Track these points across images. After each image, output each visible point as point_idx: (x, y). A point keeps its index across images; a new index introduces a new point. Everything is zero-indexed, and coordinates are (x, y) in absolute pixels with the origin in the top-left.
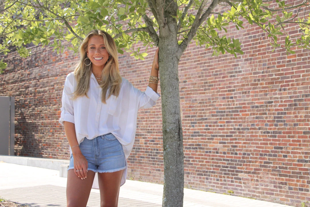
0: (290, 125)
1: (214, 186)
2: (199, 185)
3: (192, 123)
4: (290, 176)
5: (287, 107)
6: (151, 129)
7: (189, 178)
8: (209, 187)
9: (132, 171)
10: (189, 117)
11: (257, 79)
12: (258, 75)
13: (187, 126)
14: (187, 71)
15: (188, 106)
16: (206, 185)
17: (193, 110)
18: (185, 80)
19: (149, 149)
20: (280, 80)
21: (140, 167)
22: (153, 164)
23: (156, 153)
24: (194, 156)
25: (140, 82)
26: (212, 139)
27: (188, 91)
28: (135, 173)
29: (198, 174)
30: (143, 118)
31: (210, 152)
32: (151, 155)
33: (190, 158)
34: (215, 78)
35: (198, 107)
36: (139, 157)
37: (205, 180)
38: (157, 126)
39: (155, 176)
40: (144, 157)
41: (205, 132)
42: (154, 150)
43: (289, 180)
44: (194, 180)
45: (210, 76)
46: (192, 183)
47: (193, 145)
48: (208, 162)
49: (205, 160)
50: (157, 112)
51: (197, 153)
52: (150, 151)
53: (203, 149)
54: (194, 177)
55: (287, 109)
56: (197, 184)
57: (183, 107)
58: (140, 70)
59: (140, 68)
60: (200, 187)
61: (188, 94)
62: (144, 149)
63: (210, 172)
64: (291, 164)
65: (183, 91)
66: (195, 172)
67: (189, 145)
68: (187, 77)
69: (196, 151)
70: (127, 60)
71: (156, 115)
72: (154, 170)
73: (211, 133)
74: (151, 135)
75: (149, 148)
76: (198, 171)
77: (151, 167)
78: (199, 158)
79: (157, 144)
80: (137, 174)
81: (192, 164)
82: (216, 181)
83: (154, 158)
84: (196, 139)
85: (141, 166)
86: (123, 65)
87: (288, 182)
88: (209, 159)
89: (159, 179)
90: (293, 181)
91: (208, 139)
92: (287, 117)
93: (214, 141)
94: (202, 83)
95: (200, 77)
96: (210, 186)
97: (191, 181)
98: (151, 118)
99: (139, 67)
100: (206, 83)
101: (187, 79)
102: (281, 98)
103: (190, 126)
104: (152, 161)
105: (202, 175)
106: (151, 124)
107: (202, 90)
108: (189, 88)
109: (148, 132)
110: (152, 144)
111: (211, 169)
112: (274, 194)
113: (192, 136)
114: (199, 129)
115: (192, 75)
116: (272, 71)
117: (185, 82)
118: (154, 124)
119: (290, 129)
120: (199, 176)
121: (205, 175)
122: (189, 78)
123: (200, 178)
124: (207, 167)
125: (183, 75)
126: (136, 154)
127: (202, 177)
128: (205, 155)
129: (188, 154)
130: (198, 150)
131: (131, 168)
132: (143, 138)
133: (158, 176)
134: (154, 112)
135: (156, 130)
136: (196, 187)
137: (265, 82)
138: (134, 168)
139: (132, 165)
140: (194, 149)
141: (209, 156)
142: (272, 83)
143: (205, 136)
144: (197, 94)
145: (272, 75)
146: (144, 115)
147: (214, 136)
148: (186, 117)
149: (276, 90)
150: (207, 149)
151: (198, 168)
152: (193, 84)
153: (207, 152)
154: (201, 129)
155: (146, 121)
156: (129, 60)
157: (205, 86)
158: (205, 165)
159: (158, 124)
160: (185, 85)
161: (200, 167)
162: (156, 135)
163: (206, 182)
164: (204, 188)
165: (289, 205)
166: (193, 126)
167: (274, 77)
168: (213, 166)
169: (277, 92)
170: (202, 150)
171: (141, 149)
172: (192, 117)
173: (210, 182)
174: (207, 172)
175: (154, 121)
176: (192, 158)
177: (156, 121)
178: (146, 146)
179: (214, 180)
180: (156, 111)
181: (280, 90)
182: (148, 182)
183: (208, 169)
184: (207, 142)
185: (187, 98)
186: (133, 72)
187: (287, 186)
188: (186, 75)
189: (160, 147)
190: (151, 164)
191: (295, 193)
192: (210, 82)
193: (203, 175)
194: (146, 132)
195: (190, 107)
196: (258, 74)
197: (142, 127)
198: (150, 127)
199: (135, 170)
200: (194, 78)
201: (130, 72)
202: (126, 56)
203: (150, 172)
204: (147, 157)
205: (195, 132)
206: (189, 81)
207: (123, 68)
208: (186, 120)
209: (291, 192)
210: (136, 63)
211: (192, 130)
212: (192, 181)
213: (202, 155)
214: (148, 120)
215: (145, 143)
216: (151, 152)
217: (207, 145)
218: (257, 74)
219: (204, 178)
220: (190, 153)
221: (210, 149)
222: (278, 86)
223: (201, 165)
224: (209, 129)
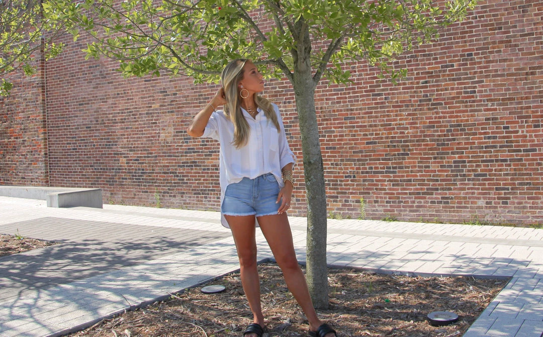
0: (296, 138)
1: (214, 205)
2: (197, 204)
3: (185, 139)
4: (297, 188)
5: (293, 120)
6: (134, 147)
7: (184, 198)
8: (208, 206)
9: (112, 194)
10: (181, 132)
13: (179, 143)
14: (177, 82)
15: (180, 120)
16: (205, 205)
19: (133, 169)
20: (284, 93)
21: (121, 190)
22: (139, 185)
23: (142, 173)
24: (189, 175)
25: (118, 94)
26: (211, 155)
27: (180, 104)
28: (116, 196)
29: (195, 194)
30: (124, 135)
31: (208, 169)
32: (136, 176)
33: (184, 176)
34: (212, 91)
36: (119, 179)
37: (204, 199)
38: (142, 144)
39: (141, 198)
40: (126, 179)
41: (202, 149)
42: (139, 169)
43: (297, 192)
44: (189, 200)
45: (206, 88)
46: (187, 204)
47: (188, 163)
48: (206, 180)
49: (202, 178)
50: (141, 128)
51: (193, 171)
52: (134, 171)
53: (200, 166)
54: (190, 197)
55: (293, 122)
56: (194, 203)
57: (173, 122)
58: (119, 82)
59: (118, 79)
60: (197, 207)
61: (179, 108)
62: (126, 169)
63: (209, 190)
64: (298, 177)
65: (173, 105)
66: (191, 191)
67: (183, 163)
68: (177, 89)
69: (192, 169)
70: (100, 70)
71: (140, 131)
72: (139, 192)
73: (208, 148)
74: (134, 154)
75: (133, 167)
76: (195, 190)
77: (136, 189)
78: (196, 176)
79: (143, 163)
80: (119, 197)
81: (187, 183)
82: (216, 200)
83: (140, 179)
84: (192, 156)
85: (124, 188)
86: (96, 76)
87: (295, 194)
88: (208, 176)
89: (147, 201)
90: (300, 192)
91: (206, 155)
92: (293, 130)
93: (213, 157)
94: (196, 95)
95: (193, 89)
96: (209, 205)
97: (186, 201)
98: (133, 134)
99: (117, 77)
100: (201, 95)
101: (177, 91)
102: (286, 111)
103: (183, 142)
104: (136, 182)
105: (199, 194)
106: (134, 141)
107: (196, 103)
108: (180, 101)
109: (131, 151)
110: (135, 163)
111: (210, 187)
113: (186, 153)
114: (194, 145)
115: (183, 87)
116: (276, 84)
117: (175, 94)
118: (137, 141)
119: (296, 141)
120: (196, 196)
121: (203, 194)
122: (179, 90)
123: (197, 197)
124: (205, 185)
125: (173, 87)
126: (116, 175)
127: (199, 196)
128: (202, 173)
129: (182, 173)
130: (194, 168)
131: (110, 191)
132: (125, 157)
133: (145, 198)
134: (137, 128)
135: (140, 147)
136: (193, 207)
137: (268, 95)
138: (114, 191)
139: (111, 188)
140: (189, 166)
141: (208, 173)
142: (276, 96)
143: (202, 152)
144: (191, 107)
145: (276, 88)
146: (125, 131)
147: (212, 152)
148: (177, 132)
149: (280, 103)
150: (204, 166)
151: (194, 187)
152: (185, 97)
153: (204, 169)
154: (196, 145)
155: (128, 138)
156: (102, 70)
157: (200, 99)
158: (203, 183)
159: (143, 141)
160: (175, 98)
161: (197, 185)
162: (141, 154)
164: (202, 207)
165: (297, 216)
166: (187, 142)
167: (278, 89)
168: (212, 183)
169: (282, 105)
170: (198, 168)
171: (123, 169)
173: (210, 201)
174: (205, 190)
175: (137, 138)
176: (188, 176)
177: (139, 138)
178: (128, 166)
179: (214, 198)
180: (139, 126)
181: (285, 103)
182: (132, 205)
183: (206, 187)
184: (204, 159)
185: (178, 111)
186: (109, 83)
187: (295, 199)
188: (176, 87)
189: (146, 166)
190: (135, 185)
191: (303, 204)
192: (205, 95)
193: (200, 194)
194: (128, 151)
195: (182, 121)
197: (122, 145)
198: (132, 144)
199: (115, 194)
200: (186, 90)
201: (105, 83)
202: (99, 66)
203: (135, 195)
204: (130, 179)
205: (189, 149)
206: (180, 94)
207: (96, 79)
208: (178, 136)
209: (299, 204)
210: (113, 73)
211: (186, 146)
212: (188, 201)
213: (199, 173)
214: (129, 136)
215: (127, 163)
216: (135, 173)
217: (204, 162)
219: (202, 197)
220: (184, 171)
221: (208, 166)
222: (282, 99)
223: (198, 183)
224: (206, 145)
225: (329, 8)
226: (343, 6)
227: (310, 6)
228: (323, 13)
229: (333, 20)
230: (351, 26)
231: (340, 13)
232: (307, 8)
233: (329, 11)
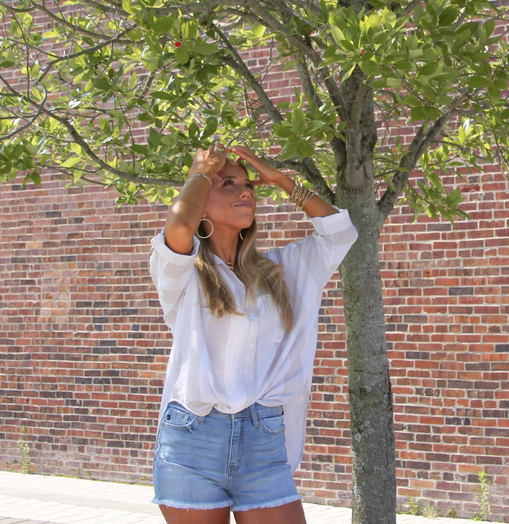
0: (341, 328)
2: (113, 468)
3: (95, 320)
4: (339, 442)
5: (336, 289)
7: (86, 453)
8: (138, 473)
10: (88, 304)
11: (264, 223)
12: (267, 215)
13: (82, 328)
14: (84, 194)
15: (87, 278)
16: (131, 469)
17: (98, 289)
18: (79, 217)
24: (100, 401)
26: (150, 359)
27: (88, 242)
29: (110, 444)
31: (144, 390)
33: (88, 404)
34: (160, 216)
35: (112, 281)
37: (130, 458)
41: (132, 343)
43: (337, 451)
44: (98, 458)
45: (147, 209)
46: (93, 466)
47: (98, 373)
48: (138, 414)
49: (129, 410)
51: (108, 393)
53: (126, 382)
54: (99, 451)
55: (336, 294)
56: (106, 467)
57: (72, 281)
60: (114, 474)
61: (85, 250)
63: (142, 437)
65: (73, 243)
66: (102, 438)
67: (87, 373)
68: (85, 208)
69: (107, 389)
73: (146, 344)
76: (111, 436)
78: (115, 405)
81: (94, 419)
84: (108, 359)
87: (333, 455)
88: (141, 406)
90: (345, 451)
91: (140, 359)
92: (334, 312)
93: (155, 363)
94: (126, 226)
95: (119, 211)
96: (141, 470)
97: (89, 459)
100: (137, 225)
101: (84, 213)
103: (90, 328)
105: (120, 444)
107: (125, 242)
108: (89, 235)
111: (145, 430)
112: (302, 484)
113: (96, 351)
114: (115, 335)
115: (99, 204)
117: (79, 220)
119: (340, 337)
120: (112, 448)
121: (128, 445)
122: (89, 212)
123: (116, 452)
124: (135, 425)
125: (74, 204)
127: (120, 449)
128: (130, 397)
129: (85, 396)
130: (112, 385)
136: (103, 474)
137: (283, 231)
140: (101, 382)
141: (142, 398)
142: (301, 234)
143: (131, 351)
144: (112, 250)
145: (301, 217)
147: (154, 352)
148: (78, 304)
150: (135, 382)
151: (110, 428)
152: (100, 227)
153: (134, 390)
154: (120, 335)
157: (133, 233)
158: (130, 421)
160: (78, 228)
161: (116, 425)
163: (132, 462)
164: (125, 475)
165: (336, 505)
166: (99, 328)
170: (121, 386)
172: (97, 304)
173: (143, 462)
174: (133, 437)
176: (96, 404)
183: (137, 430)
184: (135, 366)
185: (84, 259)
187: (333, 465)
188: (81, 205)
192: (145, 225)
193: (122, 446)
195: (91, 281)
196: (269, 212)
200: (103, 212)
205: (103, 343)
206: (90, 219)
208: (79, 312)
209: (340, 478)
211: (96, 336)
212: (93, 461)
213: (123, 398)
217: (135, 374)
218: (266, 213)
219: (125, 453)
220: (90, 393)
221: (143, 382)
223: (119, 421)
224: (141, 336)
225: (419, 52)
226: (450, 51)
227: (377, 47)
228: (405, 64)
229: (425, 80)
230: (467, 95)
231: (441, 64)
232: (370, 51)
233: (419, 58)
